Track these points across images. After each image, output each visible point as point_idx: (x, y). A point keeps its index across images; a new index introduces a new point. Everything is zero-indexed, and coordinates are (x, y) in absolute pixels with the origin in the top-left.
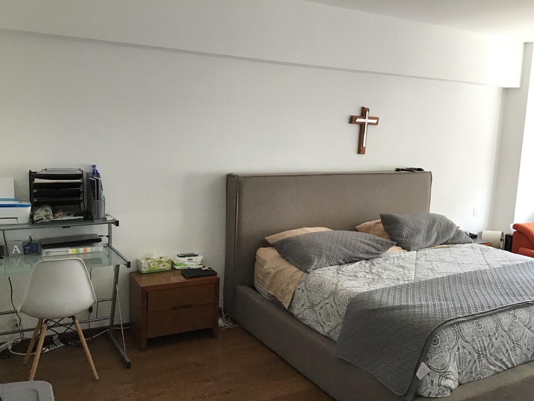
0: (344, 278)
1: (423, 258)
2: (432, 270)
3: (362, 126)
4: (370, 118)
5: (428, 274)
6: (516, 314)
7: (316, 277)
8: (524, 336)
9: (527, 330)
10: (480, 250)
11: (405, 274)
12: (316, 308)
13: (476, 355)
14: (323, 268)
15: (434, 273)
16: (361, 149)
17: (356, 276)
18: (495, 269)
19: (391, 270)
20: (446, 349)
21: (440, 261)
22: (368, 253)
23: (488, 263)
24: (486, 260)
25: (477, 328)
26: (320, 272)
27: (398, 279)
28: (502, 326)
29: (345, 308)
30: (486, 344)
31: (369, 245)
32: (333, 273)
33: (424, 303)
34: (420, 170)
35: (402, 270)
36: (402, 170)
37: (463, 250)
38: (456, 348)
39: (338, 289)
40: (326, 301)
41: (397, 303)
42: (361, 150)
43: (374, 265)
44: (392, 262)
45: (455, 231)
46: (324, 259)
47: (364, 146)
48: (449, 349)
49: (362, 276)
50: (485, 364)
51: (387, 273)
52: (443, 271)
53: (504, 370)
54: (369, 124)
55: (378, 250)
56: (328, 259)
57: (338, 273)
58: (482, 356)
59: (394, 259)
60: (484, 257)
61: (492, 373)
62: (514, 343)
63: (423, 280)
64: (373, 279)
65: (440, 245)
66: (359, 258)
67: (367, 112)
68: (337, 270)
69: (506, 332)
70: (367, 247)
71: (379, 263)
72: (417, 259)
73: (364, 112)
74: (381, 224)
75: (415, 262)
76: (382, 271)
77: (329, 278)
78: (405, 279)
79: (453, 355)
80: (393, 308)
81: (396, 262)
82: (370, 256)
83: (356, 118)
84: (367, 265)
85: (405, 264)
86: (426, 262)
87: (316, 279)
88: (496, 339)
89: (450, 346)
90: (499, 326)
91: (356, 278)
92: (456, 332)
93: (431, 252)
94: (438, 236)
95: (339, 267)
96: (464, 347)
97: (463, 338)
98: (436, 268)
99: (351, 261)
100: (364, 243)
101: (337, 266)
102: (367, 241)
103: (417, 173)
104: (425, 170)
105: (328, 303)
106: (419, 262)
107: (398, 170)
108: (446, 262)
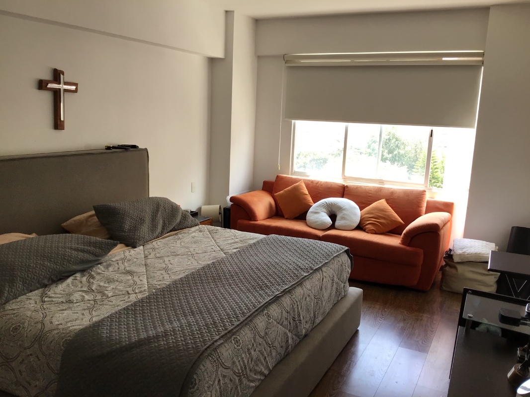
0: (53, 308)
1: (152, 255)
2: (166, 269)
3: (56, 94)
4: (66, 83)
5: (163, 278)
6: (269, 313)
7: (8, 317)
8: (278, 335)
9: (280, 326)
10: (208, 233)
11: (135, 283)
12: (13, 364)
13: (237, 379)
14: (20, 299)
15: (168, 274)
16: (59, 123)
17: (70, 302)
18: (231, 255)
19: (117, 281)
20: (206, 388)
21: (173, 255)
22: (83, 262)
23: (222, 248)
24: (218, 244)
25: (236, 346)
26: (14, 307)
27: (129, 294)
28: (258, 333)
29: (59, 358)
30: (246, 362)
31: (83, 251)
32: (36, 303)
33: (168, 327)
34: (134, 147)
35: (130, 277)
36: (114, 147)
37: (193, 234)
38: (216, 382)
39: (46, 329)
40: (28, 352)
41: (134, 339)
42: (58, 125)
43: (93, 278)
44: (116, 269)
45: (180, 214)
46: (20, 285)
47: (62, 119)
48: (209, 387)
49: (79, 298)
50: (246, 384)
51: (112, 286)
52: (179, 269)
53: (262, 380)
54: (66, 90)
55: (96, 256)
56: (26, 283)
57: (43, 302)
58: (242, 377)
59: (118, 263)
60: (215, 241)
61: (252, 390)
62: (270, 347)
63: (159, 287)
64: (95, 301)
65: (168, 233)
66: (71, 271)
67: (62, 76)
68: (42, 297)
69: (263, 338)
70: (81, 255)
71: (99, 274)
72: (146, 257)
73: (57, 75)
74: (96, 217)
75: (144, 263)
76: (106, 285)
77: (29, 313)
78: (137, 291)
79: (214, 392)
80: (131, 347)
81: (122, 267)
82: (86, 266)
83: (47, 82)
84: (84, 279)
85: (133, 268)
86: (157, 261)
87: (9, 319)
88: (255, 350)
89: (210, 382)
90: (257, 334)
91: (71, 305)
92: (215, 361)
93: (159, 244)
94: (164, 223)
95: (44, 291)
96: (224, 376)
97: (222, 365)
98: (170, 266)
99: (60, 277)
100: (77, 250)
101: (41, 290)
102: (81, 247)
103: (132, 151)
104: (141, 147)
105: (31, 355)
106: (149, 261)
107: (108, 148)
108: (178, 255)
